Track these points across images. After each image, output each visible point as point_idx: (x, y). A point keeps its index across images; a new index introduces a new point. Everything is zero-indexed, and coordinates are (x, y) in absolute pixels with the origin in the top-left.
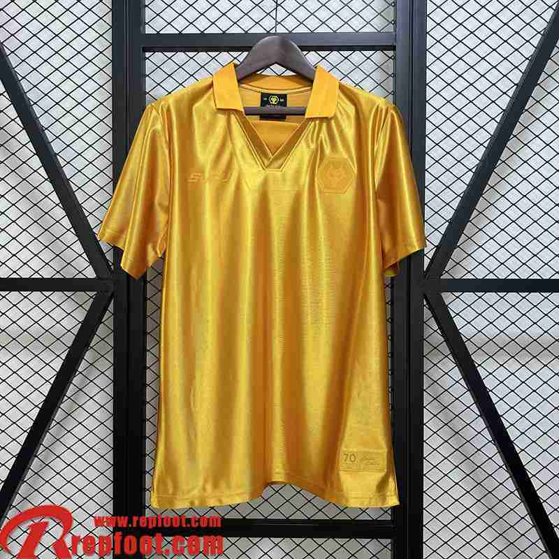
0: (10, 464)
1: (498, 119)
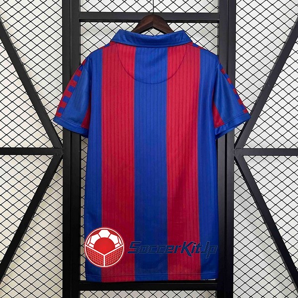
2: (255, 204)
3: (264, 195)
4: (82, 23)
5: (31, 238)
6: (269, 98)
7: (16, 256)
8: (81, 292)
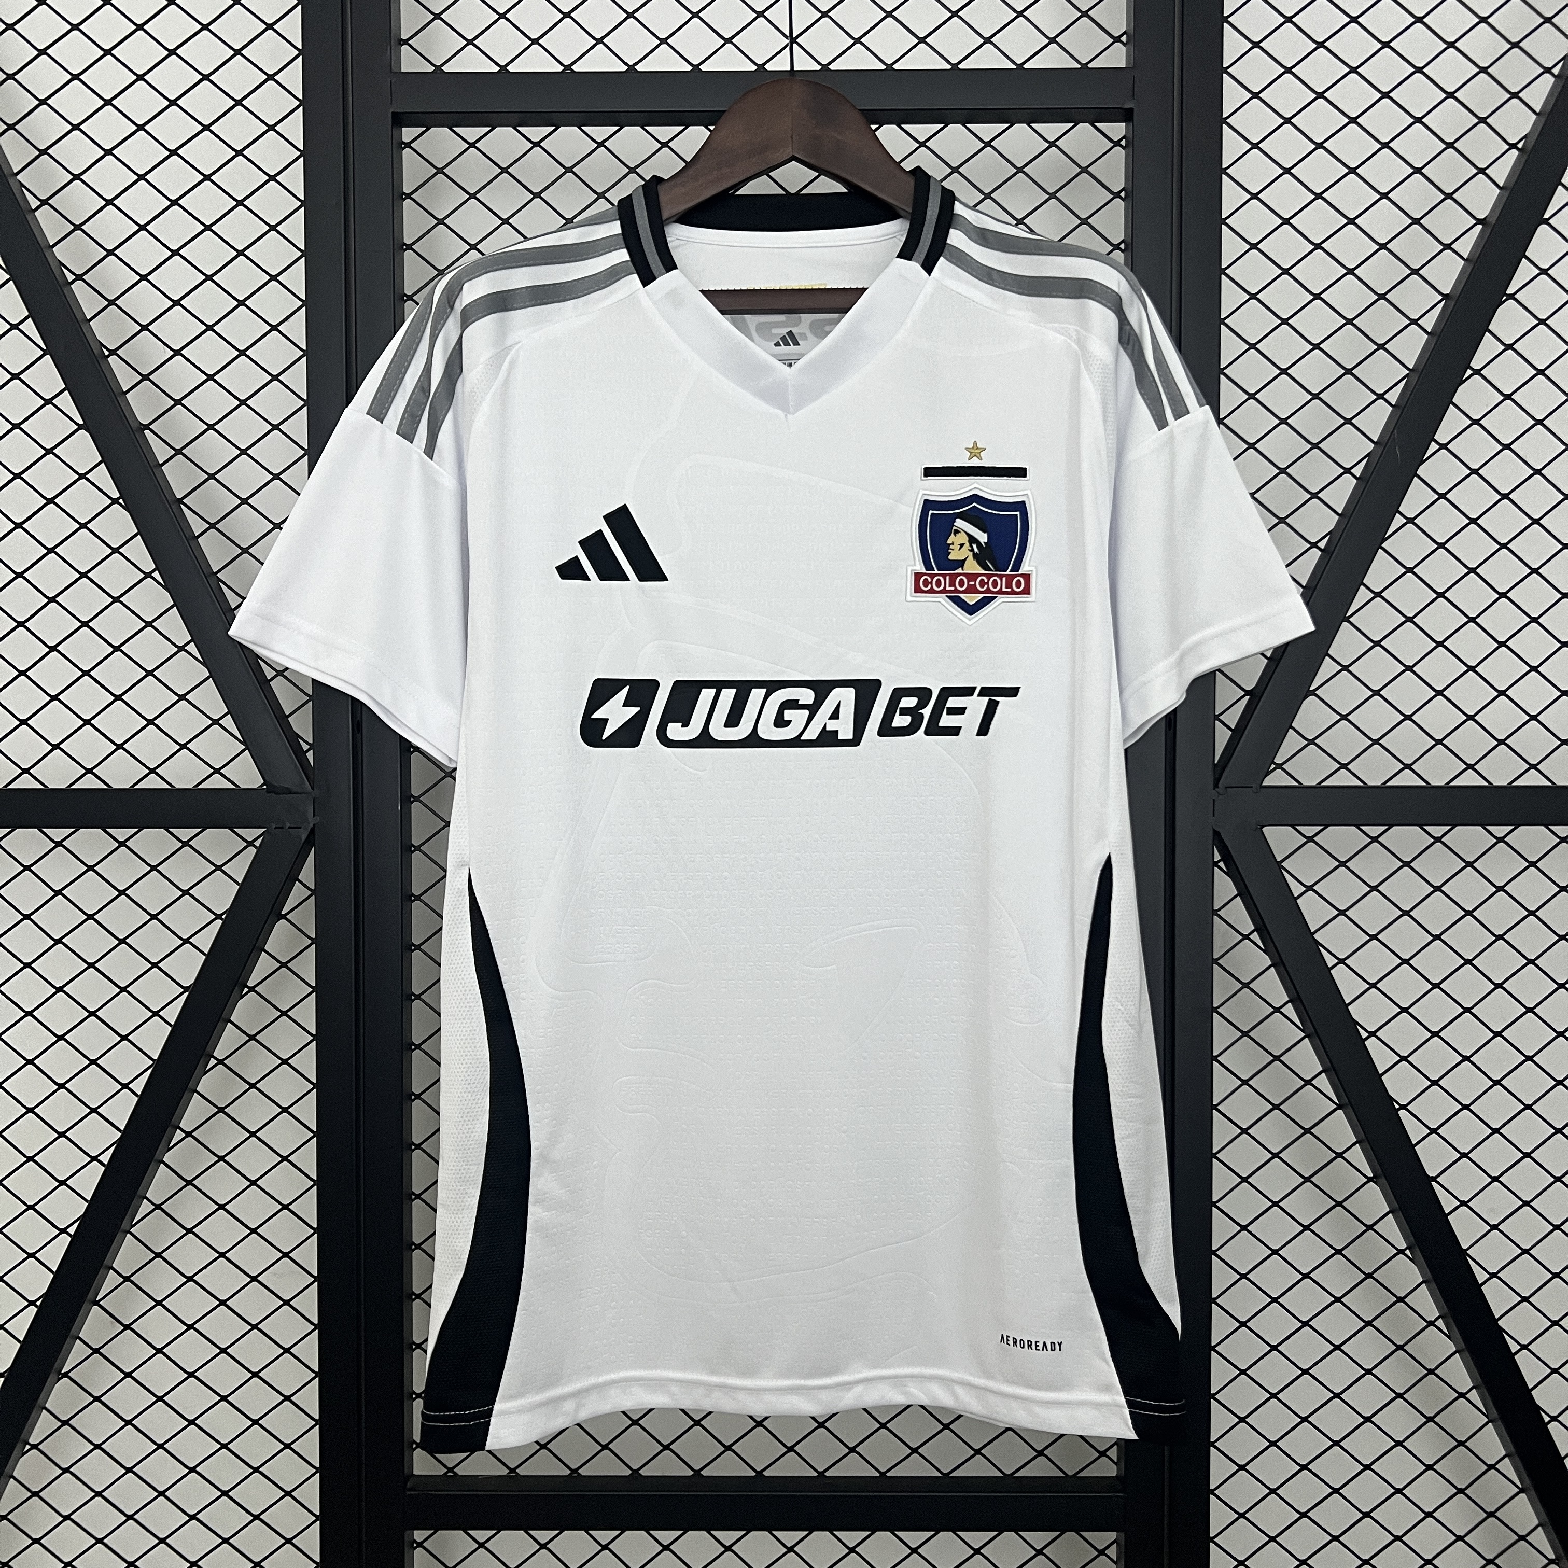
0: (21, 1326)
1: (1429, 323)
2: (1323, 1082)
3: (1372, 1034)
4: (408, 134)
5: (158, 1255)
6: (1398, 520)
7: (78, 1351)
8: (419, 1535)
